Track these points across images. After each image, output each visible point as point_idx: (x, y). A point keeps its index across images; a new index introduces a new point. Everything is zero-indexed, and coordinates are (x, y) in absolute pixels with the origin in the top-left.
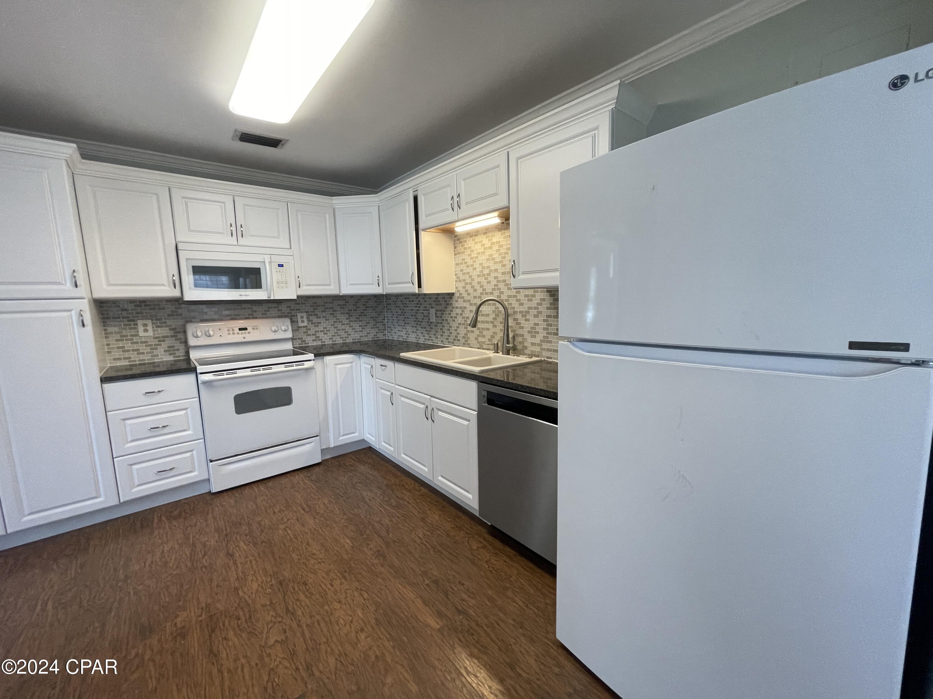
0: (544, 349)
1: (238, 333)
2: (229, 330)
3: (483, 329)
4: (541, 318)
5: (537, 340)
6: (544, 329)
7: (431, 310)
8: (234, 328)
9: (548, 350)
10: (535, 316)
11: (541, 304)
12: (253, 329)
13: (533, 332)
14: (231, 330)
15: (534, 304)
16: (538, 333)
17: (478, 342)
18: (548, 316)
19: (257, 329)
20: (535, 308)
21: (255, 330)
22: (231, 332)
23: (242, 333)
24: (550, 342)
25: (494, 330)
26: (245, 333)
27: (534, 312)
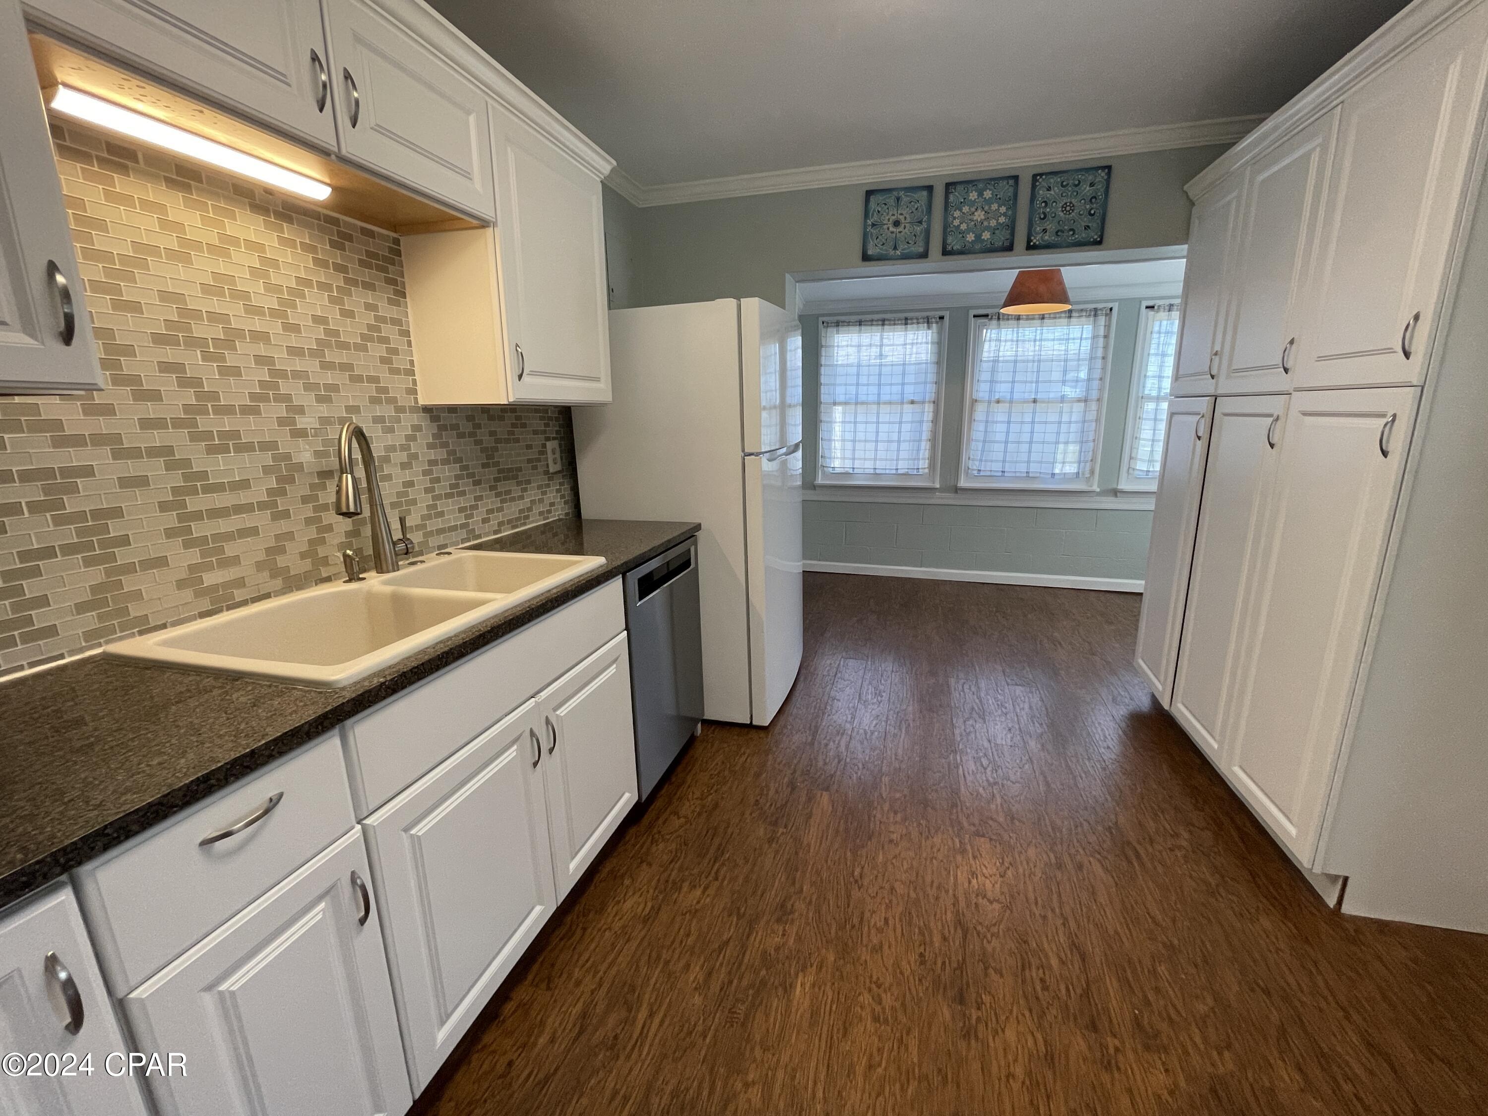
17: (200, 594)
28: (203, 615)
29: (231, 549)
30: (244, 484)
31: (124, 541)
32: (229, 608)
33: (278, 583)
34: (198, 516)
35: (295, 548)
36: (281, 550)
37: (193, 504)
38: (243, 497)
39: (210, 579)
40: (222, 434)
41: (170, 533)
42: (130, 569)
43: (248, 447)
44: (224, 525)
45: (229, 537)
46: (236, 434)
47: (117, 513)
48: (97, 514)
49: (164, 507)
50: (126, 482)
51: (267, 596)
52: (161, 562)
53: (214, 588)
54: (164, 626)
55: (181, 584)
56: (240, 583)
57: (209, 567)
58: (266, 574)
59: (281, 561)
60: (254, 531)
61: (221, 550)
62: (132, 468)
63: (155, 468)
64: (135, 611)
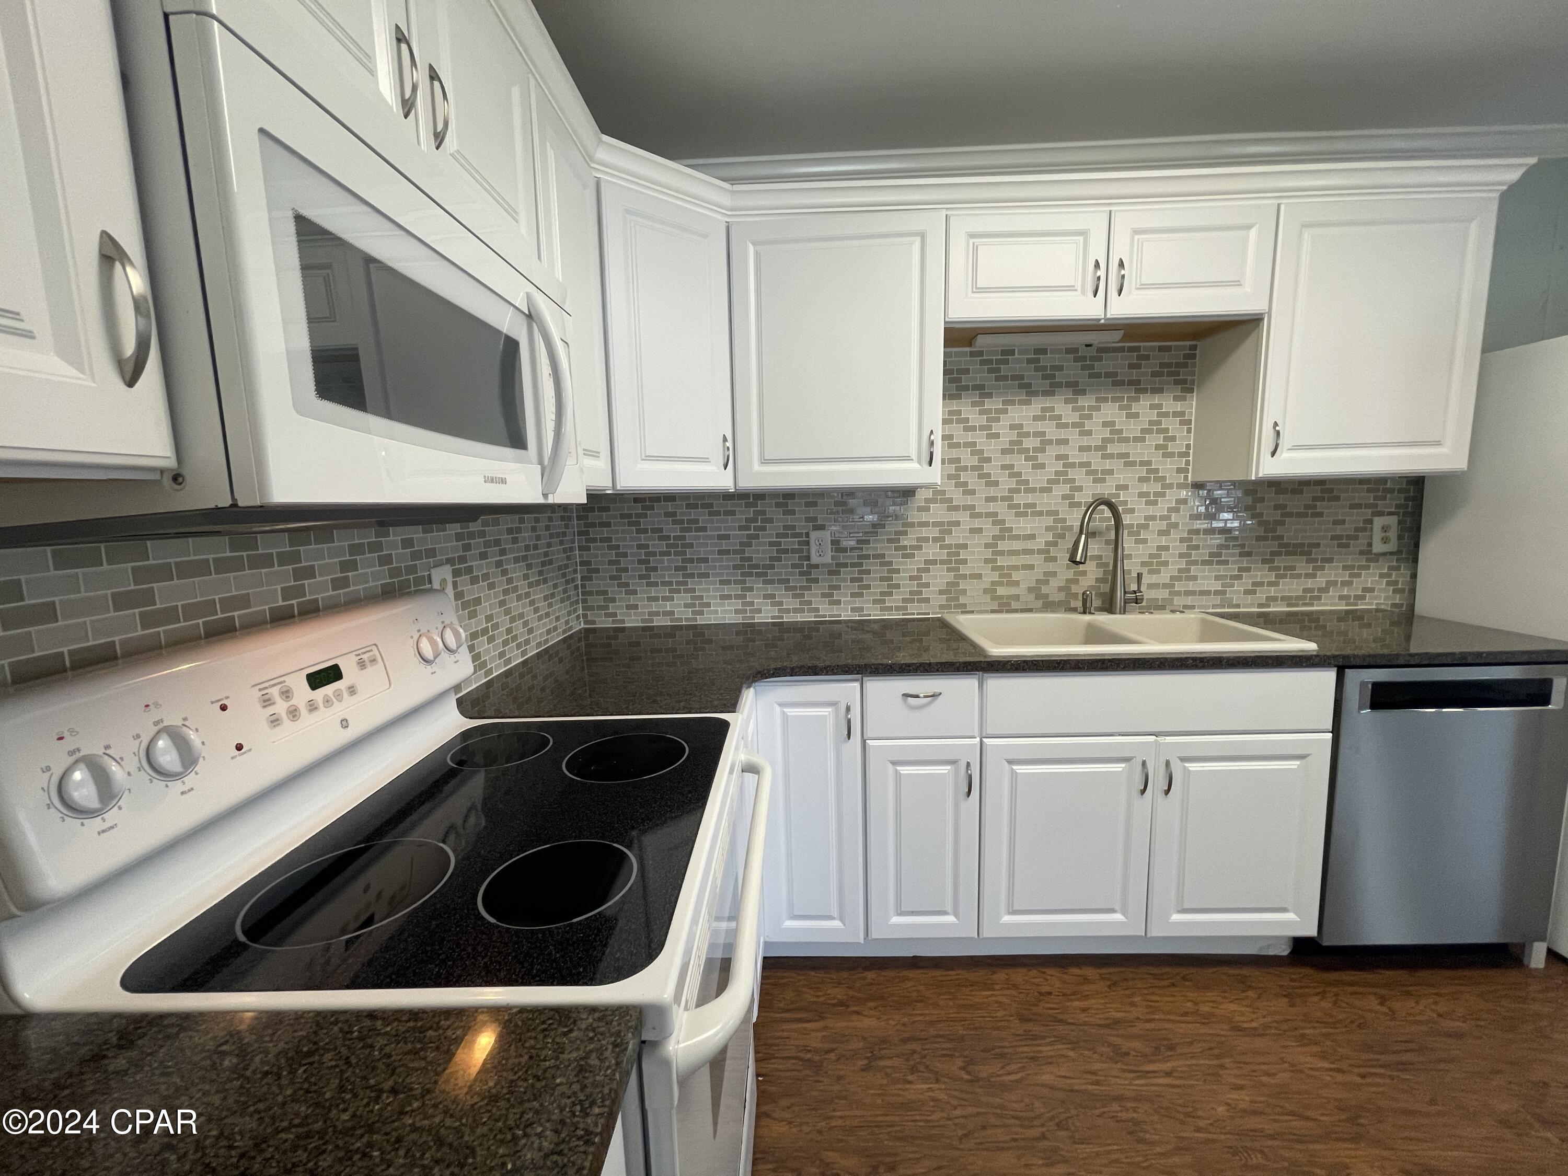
0: (1178, 593)
1: (312, 707)
2: (267, 702)
3: (1011, 568)
4: (1175, 535)
5: (1164, 576)
6: (1181, 555)
7: (814, 535)
8: (290, 681)
9: (1188, 593)
10: (1161, 533)
11: (1176, 510)
12: (362, 665)
13: (1155, 563)
14: (275, 692)
15: (1162, 507)
16: (1166, 563)
17: (994, 598)
18: (1191, 532)
19: (373, 661)
20: (1162, 518)
21: (370, 670)
22: (281, 707)
23: (328, 702)
24: (1195, 578)
25: (1051, 567)
26: (339, 695)
27: (1163, 525)
28: (993, 611)
29: (1016, 576)
30: (1032, 537)
31: (965, 562)
32: (1008, 612)
33: (1039, 603)
34: (1002, 553)
35: (1054, 583)
36: (1046, 582)
37: (1002, 546)
38: (1029, 545)
39: (1001, 591)
40: (1027, 506)
41: (987, 561)
42: (964, 577)
43: (1040, 514)
44: (1015, 561)
45: (1016, 568)
46: (1034, 505)
47: (965, 546)
48: (958, 546)
49: (987, 546)
50: (973, 531)
51: (1030, 610)
52: (979, 576)
53: (1001, 597)
54: (972, 612)
55: (986, 591)
56: (1017, 597)
57: (1001, 584)
58: (1033, 595)
59: (1045, 590)
60: (1032, 567)
61: (1010, 575)
62: (977, 523)
63: (986, 524)
64: (962, 600)
